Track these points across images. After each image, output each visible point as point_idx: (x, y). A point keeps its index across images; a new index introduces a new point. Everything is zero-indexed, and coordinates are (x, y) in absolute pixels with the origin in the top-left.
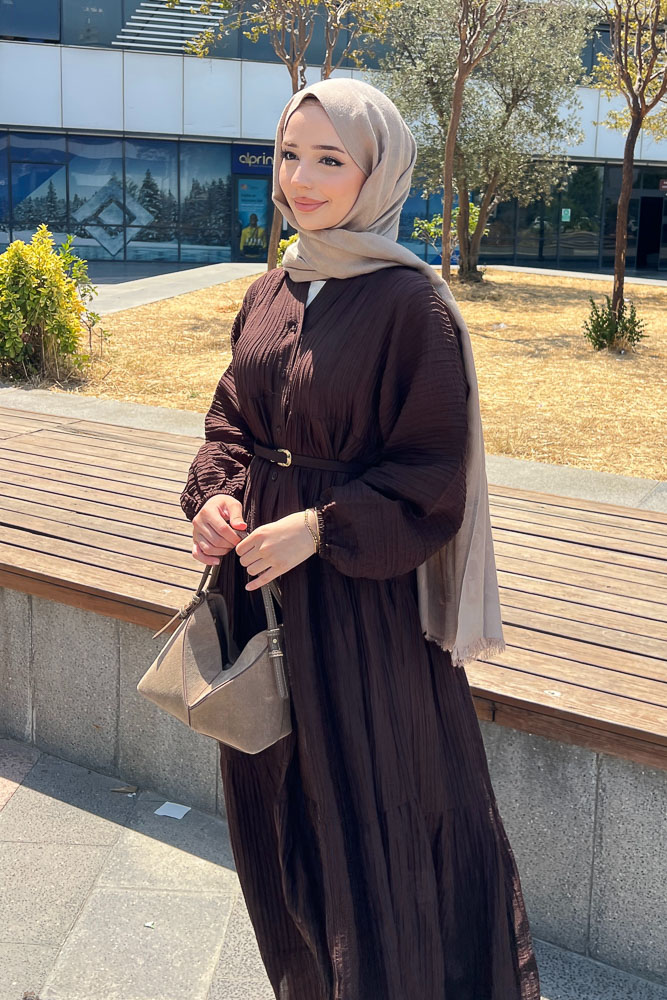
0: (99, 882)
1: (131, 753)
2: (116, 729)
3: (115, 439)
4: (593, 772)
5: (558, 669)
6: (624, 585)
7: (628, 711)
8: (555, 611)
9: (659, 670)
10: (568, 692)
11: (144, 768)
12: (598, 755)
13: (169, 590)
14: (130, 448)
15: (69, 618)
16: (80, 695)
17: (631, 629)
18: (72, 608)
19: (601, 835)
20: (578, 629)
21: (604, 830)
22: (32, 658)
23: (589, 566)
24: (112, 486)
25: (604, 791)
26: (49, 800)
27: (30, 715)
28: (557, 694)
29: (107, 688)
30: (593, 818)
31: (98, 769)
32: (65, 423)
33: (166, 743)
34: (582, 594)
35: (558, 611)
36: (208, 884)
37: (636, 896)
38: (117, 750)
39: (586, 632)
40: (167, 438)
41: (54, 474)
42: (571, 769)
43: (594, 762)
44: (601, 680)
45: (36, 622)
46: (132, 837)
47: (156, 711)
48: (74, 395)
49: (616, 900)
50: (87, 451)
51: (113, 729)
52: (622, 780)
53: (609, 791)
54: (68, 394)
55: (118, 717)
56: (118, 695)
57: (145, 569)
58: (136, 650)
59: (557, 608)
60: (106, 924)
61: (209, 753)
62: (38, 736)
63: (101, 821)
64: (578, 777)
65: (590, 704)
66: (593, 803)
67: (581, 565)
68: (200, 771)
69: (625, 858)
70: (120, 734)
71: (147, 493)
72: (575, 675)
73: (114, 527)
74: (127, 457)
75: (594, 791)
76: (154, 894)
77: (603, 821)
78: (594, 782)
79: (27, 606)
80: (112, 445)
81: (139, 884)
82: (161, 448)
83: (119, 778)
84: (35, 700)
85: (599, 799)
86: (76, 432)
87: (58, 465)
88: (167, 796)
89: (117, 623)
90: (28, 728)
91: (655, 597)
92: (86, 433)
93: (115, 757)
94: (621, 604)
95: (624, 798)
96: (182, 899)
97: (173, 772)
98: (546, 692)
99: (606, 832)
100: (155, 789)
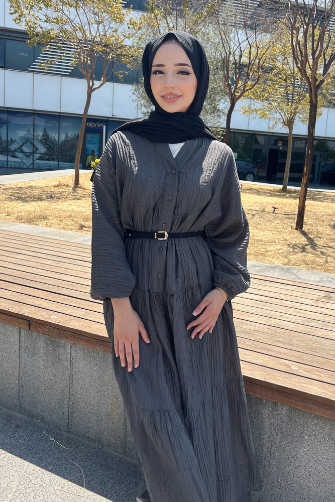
4: (69, 351)
10: (61, 317)
12: (71, 344)
19: (72, 379)
28: (56, 317)
30: (69, 372)
42: (61, 351)
43: (69, 347)
49: (78, 407)
53: (75, 359)
65: (67, 321)
66: (69, 365)
69: (81, 388)
75: (69, 359)
77: (73, 373)
78: (69, 356)
85: (71, 363)
95: (80, 362)
98: (52, 317)
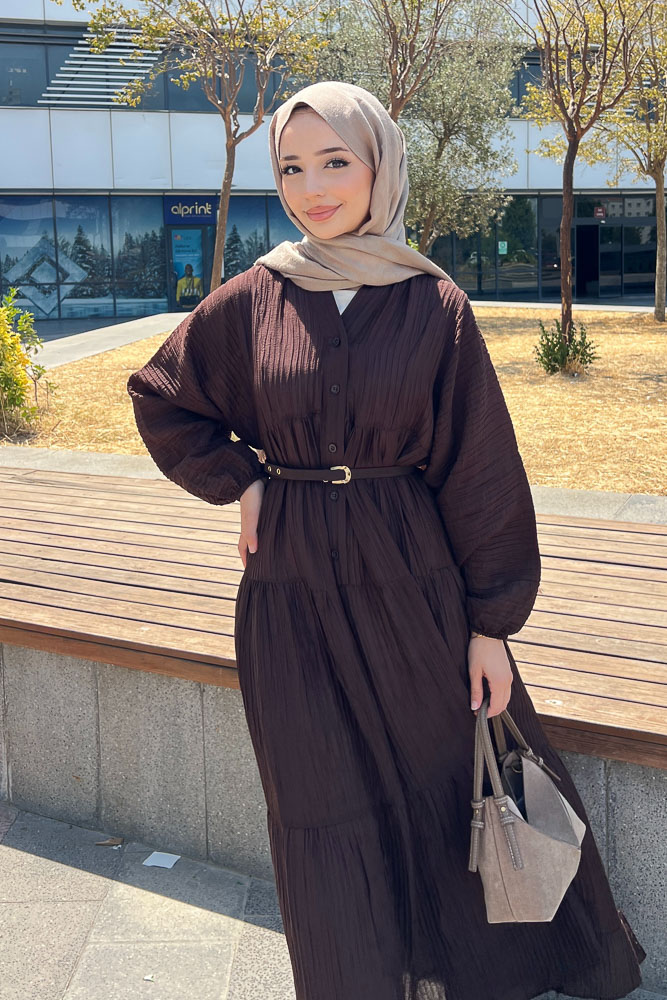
0: (92, 938)
1: (114, 803)
2: (98, 779)
3: (73, 486)
4: (601, 782)
5: (556, 678)
6: (612, 594)
7: (633, 715)
8: (546, 623)
9: (659, 673)
10: (569, 701)
11: (129, 818)
12: (605, 763)
13: (146, 628)
14: (89, 494)
15: (43, 664)
16: (58, 745)
17: (625, 636)
18: (45, 654)
19: (614, 847)
20: (570, 639)
21: (618, 843)
23: (573, 578)
24: (76, 532)
25: (614, 800)
26: (30, 858)
27: (6, 771)
28: (559, 703)
29: (86, 736)
30: (604, 831)
31: (79, 823)
32: (20, 474)
33: (152, 789)
34: (570, 605)
35: (549, 623)
36: (206, 932)
37: (656, 910)
38: (99, 801)
39: (579, 642)
40: (126, 482)
41: (14, 524)
42: (579, 780)
43: (602, 771)
44: (601, 686)
46: (121, 889)
47: (138, 756)
48: (24, 448)
49: (635, 916)
50: (45, 499)
51: (94, 779)
52: (633, 788)
53: (619, 800)
54: (19, 447)
55: (99, 765)
56: (98, 742)
57: (119, 609)
58: (115, 693)
59: (547, 620)
60: (104, 980)
61: (196, 796)
62: (15, 793)
63: (87, 876)
64: (586, 788)
65: (593, 710)
66: (604, 814)
67: (564, 578)
68: (188, 816)
69: (641, 870)
70: (102, 784)
71: (112, 536)
72: (575, 683)
73: (82, 571)
74: (87, 502)
75: (604, 802)
76: (151, 946)
77: (615, 833)
78: (603, 792)
80: (71, 492)
81: (134, 937)
82: (121, 492)
83: (102, 830)
84: (9, 755)
85: (609, 810)
86: (32, 482)
87: (17, 514)
88: (154, 846)
89: (94, 666)
90: (4, 785)
91: (643, 603)
92: (43, 482)
93: (97, 809)
94: (611, 613)
95: (636, 806)
96: (180, 950)
97: (160, 818)
98: (548, 701)
99: (619, 844)
100: (141, 840)
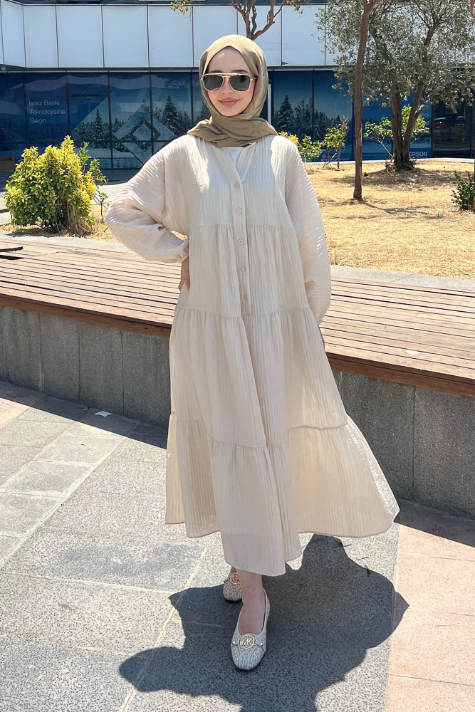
1: (86, 390)
2: (79, 379)
11: (92, 396)
14: (104, 259)
15: (58, 325)
16: (63, 363)
22: (41, 347)
27: (41, 376)
29: (75, 358)
31: (71, 400)
32: (72, 249)
33: (101, 383)
38: (80, 389)
45: (42, 328)
47: (96, 367)
51: (77, 379)
55: (80, 372)
56: (79, 361)
58: (87, 337)
60: (64, 443)
61: (119, 385)
62: (45, 387)
68: (116, 395)
70: (81, 381)
74: (101, 262)
76: (88, 437)
79: (38, 321)
81: (82, 434)
83: (80, 402)
84: (43, 368)
86: (78, 253)
89: (78, 324)
90: (40, 383)
97: (104, 396)
100: (97, 407)
